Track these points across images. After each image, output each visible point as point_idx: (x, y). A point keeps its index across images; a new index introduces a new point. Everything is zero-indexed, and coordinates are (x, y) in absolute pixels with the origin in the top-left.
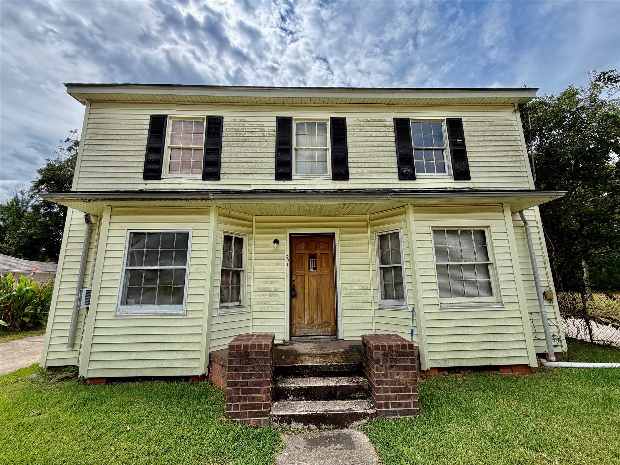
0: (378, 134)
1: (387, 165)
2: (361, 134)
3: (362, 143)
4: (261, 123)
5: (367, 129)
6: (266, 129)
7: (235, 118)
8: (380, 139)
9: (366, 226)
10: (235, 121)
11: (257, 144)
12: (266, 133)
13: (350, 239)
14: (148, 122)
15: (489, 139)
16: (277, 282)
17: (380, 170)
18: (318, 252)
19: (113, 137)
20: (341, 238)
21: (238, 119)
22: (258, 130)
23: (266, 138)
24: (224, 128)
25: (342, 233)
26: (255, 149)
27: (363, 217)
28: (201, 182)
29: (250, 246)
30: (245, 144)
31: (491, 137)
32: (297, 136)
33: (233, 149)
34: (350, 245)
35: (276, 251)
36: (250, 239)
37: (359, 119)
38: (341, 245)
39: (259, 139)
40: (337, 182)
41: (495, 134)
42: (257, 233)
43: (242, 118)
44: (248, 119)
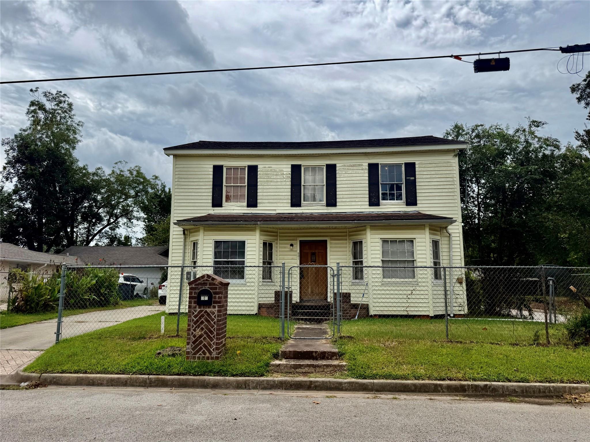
0: (357, 175)
1: (362, 196)
2: (346, 175)
3: (346, 182)
4: (281, 169)
5: (350, 172)
6: (285, 173)
7: (265, 166)
8: (358, 178)
9: (346, 236)
10: (265, 168)
11: (279, 183)
12: (284, 176)
13: (336, 244)
14: (212, 170)
15: (434, 176)
17: (357, 200)
18: (317, 251)
19: (191, 180)
20: (331, 243)
21: (267, 166)
22: (280, 174)
23: (285, 179)
24: (259, 173)
25: (332, 240)
26: (278, 186)
27: (345, 230)
28: (246, 208)
29: (277, 247)
30: (272, 183)
31: (435, 175)
32: (304, 177)
33: (265, 187)
34: (336, 247)
35: (292, 250)
36: (277, 244)
37: (345, 164)
38: (331, 247)
39: (281, 180)
40: (329, 208)
41: (439, 173)
42: (280, 240)
43: (270, 166)
44: (273, 166)
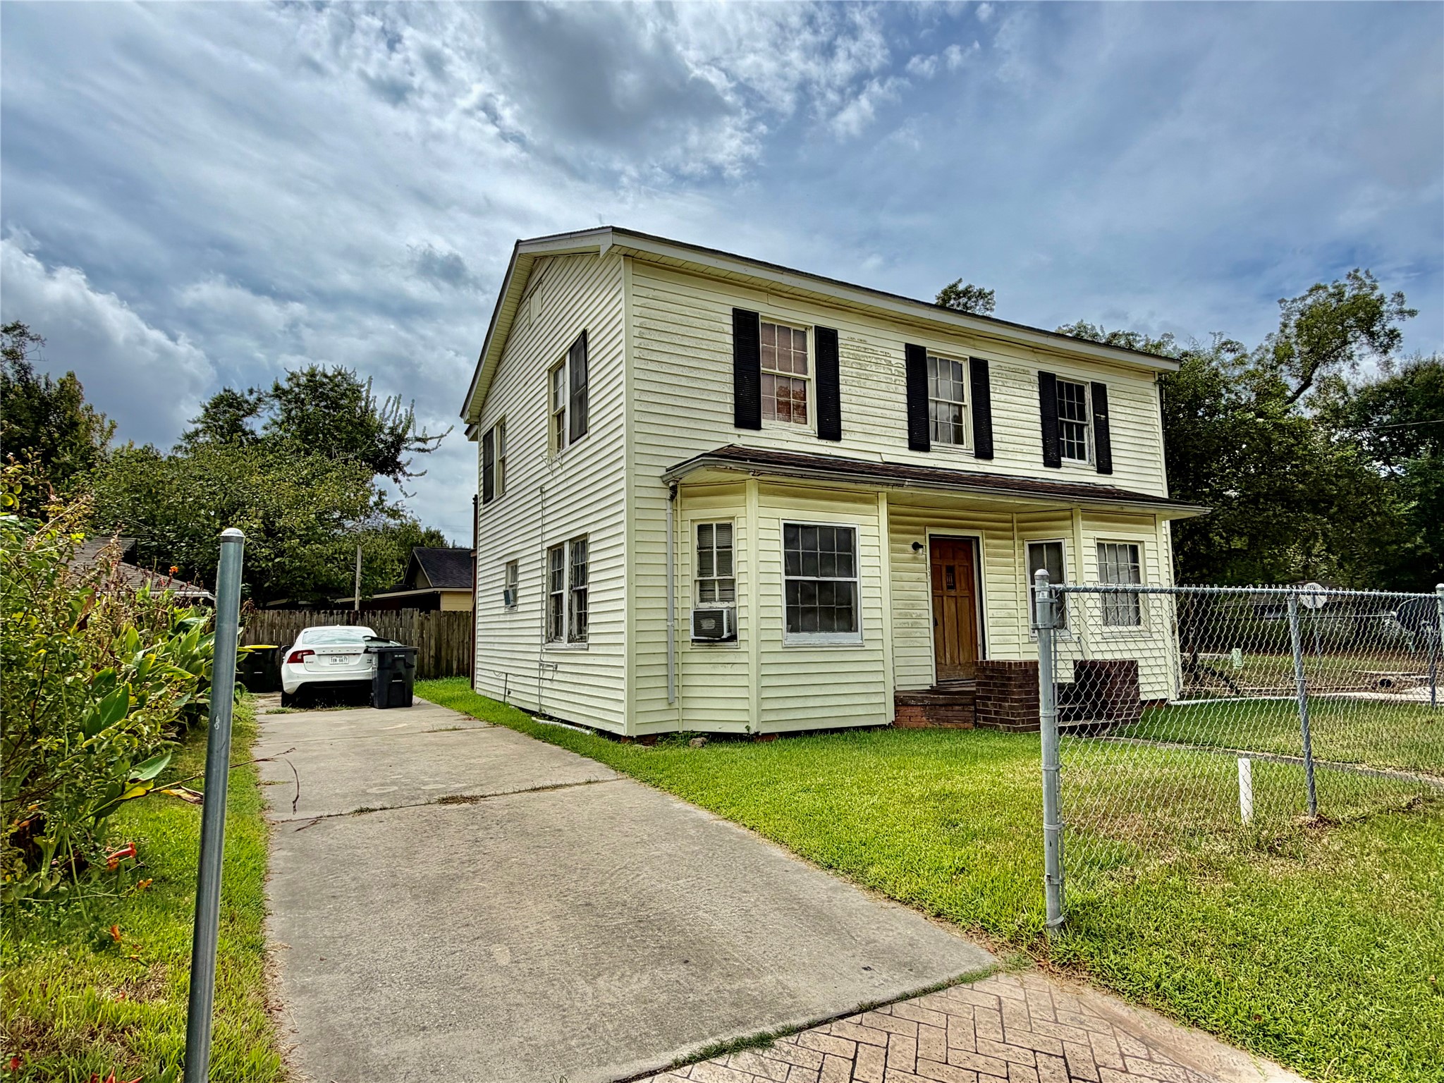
0: (1023, 393)
1: (1032, 441)
2: (1005, 390)
3: (1005, 403)
4: (887, 350)
5: (1011, 383)
6: (894, 361)
7: (853, 335)
8: (1024, 401)
9: (1014, 530)
10: (852, 339)
11: (883, 386)
12: (893, 369)
13: (995, 547)
14: (730, 320)
16: (919, 605)
17: (1024, 449)
18: (956, 563)
19: (677, 340)
20: (985, 545)
21: (857, 337)
22: (883, 362)
23: (894, 378)
24: (840, 350)
25: (987, 537)
26: (881, 393)
27: (1008, 517)
28: (816, 441)
30: (869, 383)
33: (855, 390)
34: (996, 555)
35: (915, 560)
37: (1002, 364)
38: (987, 555)
39: (887, 378)
40: (980, 461)
43: (863, 337)
44: (870, 340)
